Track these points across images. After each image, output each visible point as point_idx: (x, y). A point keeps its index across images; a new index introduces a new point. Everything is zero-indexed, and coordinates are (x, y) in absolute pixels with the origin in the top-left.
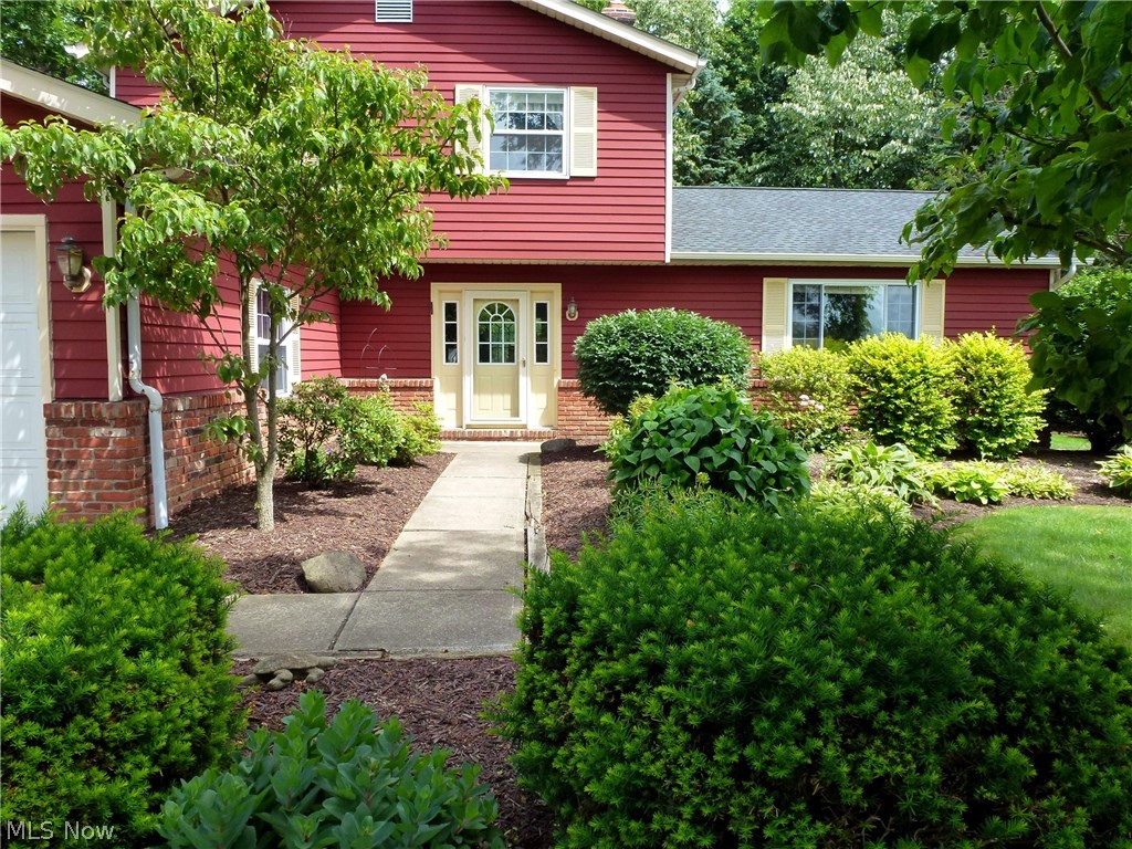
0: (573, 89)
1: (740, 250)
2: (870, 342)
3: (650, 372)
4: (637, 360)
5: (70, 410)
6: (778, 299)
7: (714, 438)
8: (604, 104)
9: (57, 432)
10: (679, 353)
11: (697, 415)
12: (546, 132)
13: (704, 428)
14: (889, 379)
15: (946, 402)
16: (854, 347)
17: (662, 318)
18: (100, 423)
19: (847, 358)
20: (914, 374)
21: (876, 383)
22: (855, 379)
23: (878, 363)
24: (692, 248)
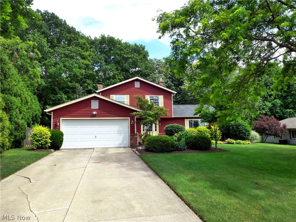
0: (160, 96)
1: (182, 116)
2: (199, 127)
3: (175, 131)
4: (173, 130)
5: (132, 134)
6: (187, 122)
7: (187, 135)
8: (164, 98)
9: (131, 136)
10: (178, 129)
11: (185, 133)
12: (157, 101)
13: (186, 134)
14: (202, 132)
15: (209, 134)
16: (197, 128)
17: (175, 125)
18: (135, 135)
19: (196, 130)
20: (205, 131)
21: (200, 132)
22: (198, 132)
23: (200, 130)
24: (180, 116)
